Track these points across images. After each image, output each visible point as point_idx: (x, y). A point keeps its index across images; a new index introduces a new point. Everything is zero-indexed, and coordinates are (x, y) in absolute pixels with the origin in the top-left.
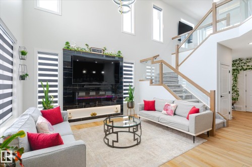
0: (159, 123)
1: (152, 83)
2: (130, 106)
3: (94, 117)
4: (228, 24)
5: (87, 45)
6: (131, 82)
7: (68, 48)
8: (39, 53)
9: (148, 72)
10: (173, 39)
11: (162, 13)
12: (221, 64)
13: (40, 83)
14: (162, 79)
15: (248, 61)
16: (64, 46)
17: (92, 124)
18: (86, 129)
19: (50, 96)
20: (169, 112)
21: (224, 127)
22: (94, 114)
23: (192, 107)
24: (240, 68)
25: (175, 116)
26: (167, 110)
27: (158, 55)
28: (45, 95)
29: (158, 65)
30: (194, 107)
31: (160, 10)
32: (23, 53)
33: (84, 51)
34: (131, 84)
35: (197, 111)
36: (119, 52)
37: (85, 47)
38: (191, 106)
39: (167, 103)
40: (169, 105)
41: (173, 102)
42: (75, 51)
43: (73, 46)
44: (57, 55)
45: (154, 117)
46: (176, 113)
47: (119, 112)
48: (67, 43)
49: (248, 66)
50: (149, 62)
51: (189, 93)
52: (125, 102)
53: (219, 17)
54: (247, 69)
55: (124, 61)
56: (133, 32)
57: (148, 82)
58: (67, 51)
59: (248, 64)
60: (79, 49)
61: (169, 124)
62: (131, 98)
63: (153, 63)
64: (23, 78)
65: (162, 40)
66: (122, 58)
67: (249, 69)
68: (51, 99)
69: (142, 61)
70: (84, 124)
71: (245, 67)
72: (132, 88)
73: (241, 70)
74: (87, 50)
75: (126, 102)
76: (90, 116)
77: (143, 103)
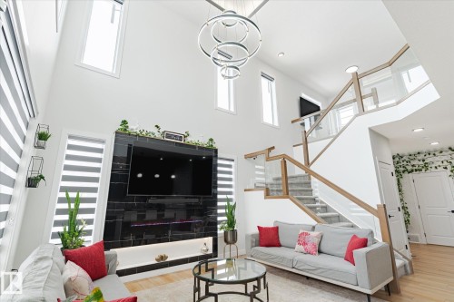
0: (294, 270)
1: (268, 194)
2: (229, 239)
3: (162, 264)
4: (376, 102)
5: (157, 126)
6: (230, 193)
7: (125, 130)
8: (70, 137)
9: (259, 176)
10: (293, 122)
11: (273, 84)
12: (379, 162)
13: (63, 195)
14: (287, 187)
15: (411, 157)
16: (118, 127)
17: (159, 280)
18: (148, 291)
19: (80, 220)
20: (309, 247)
21: (407, 274)
22: (162, 258)
23: (351, 236)
24: (402, 169)
25: (322, 255)
26: (304, 244)
27: (273, 148)
28: (71, 218)
29: (278, 163)
30: (355, 237)
31: (271, 79)
32: (43, 137)
33: (153, 136)
34: (229, 196)
35: (364, 244)
36: (211, 140)
37: (155, 130)
38: (348, 234)
39: (301, 231)
40: (307, 234)
41: (313, 229)
42: (137, 135)
43: (134, 127)
44: (103, 142)
45: (283, 258)
46: (323, 249)
47: (210, 252)
48: (124, 122)
49: (413, 166)
50: (262, 159)
51: (335, 211)
52: (220, 232)
53: (365, 91)
54: (412, 171)
55: (219, 155)
56: (232, 109)
57: (262, 193)
58: (122, 135)
59: (413, 163)
60: (144, 133)
61: (316, 272)
62: (231, 223)
63: (268, 159)
64: (32, 183)
65: (276, 124)
66: (216, 151)
67: (416, 170)
68: (80, 227)
69: (247, 157)
70: (141, 280)
71: (409, 168)
72: (232, 204)
73: (404, 172)
74: (158, 136)
75: (222, 231)
76: (154, 262)
77: (257, 231)
